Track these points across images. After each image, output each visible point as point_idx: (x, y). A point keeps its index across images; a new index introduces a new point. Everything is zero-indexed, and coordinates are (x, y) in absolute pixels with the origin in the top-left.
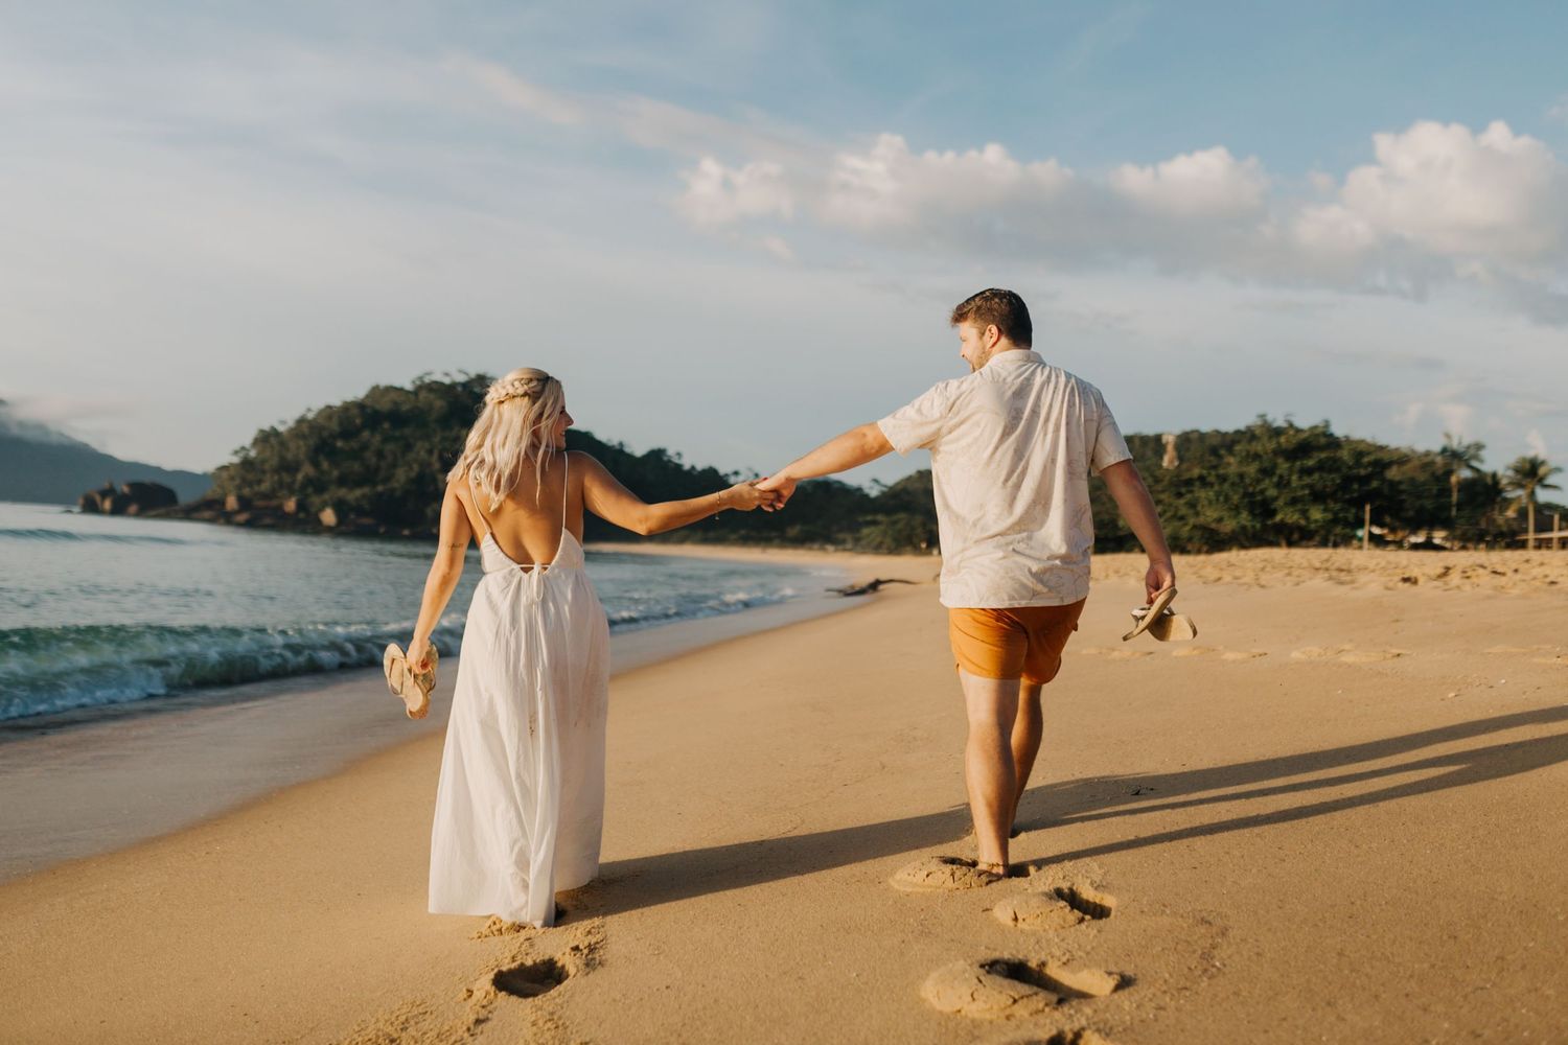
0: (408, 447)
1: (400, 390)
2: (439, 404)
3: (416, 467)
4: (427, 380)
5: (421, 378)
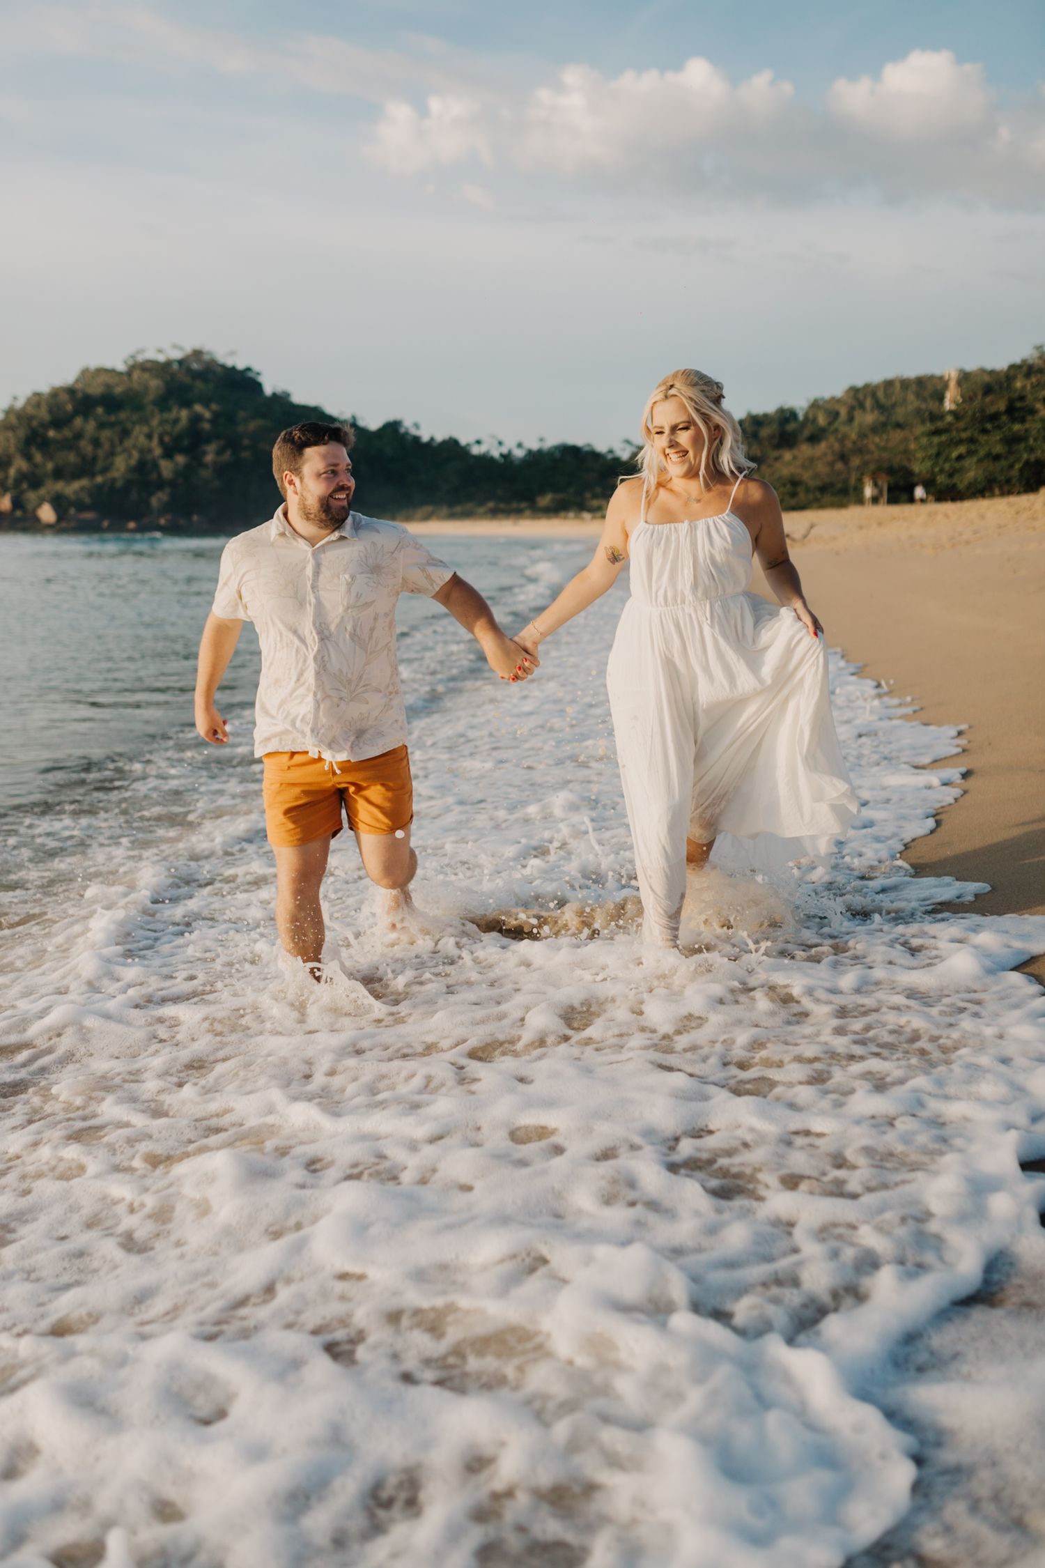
1: (111, 372)
2: (155, 384)
3: (136, 455)
4: (140, 358)
5: (132, 357)
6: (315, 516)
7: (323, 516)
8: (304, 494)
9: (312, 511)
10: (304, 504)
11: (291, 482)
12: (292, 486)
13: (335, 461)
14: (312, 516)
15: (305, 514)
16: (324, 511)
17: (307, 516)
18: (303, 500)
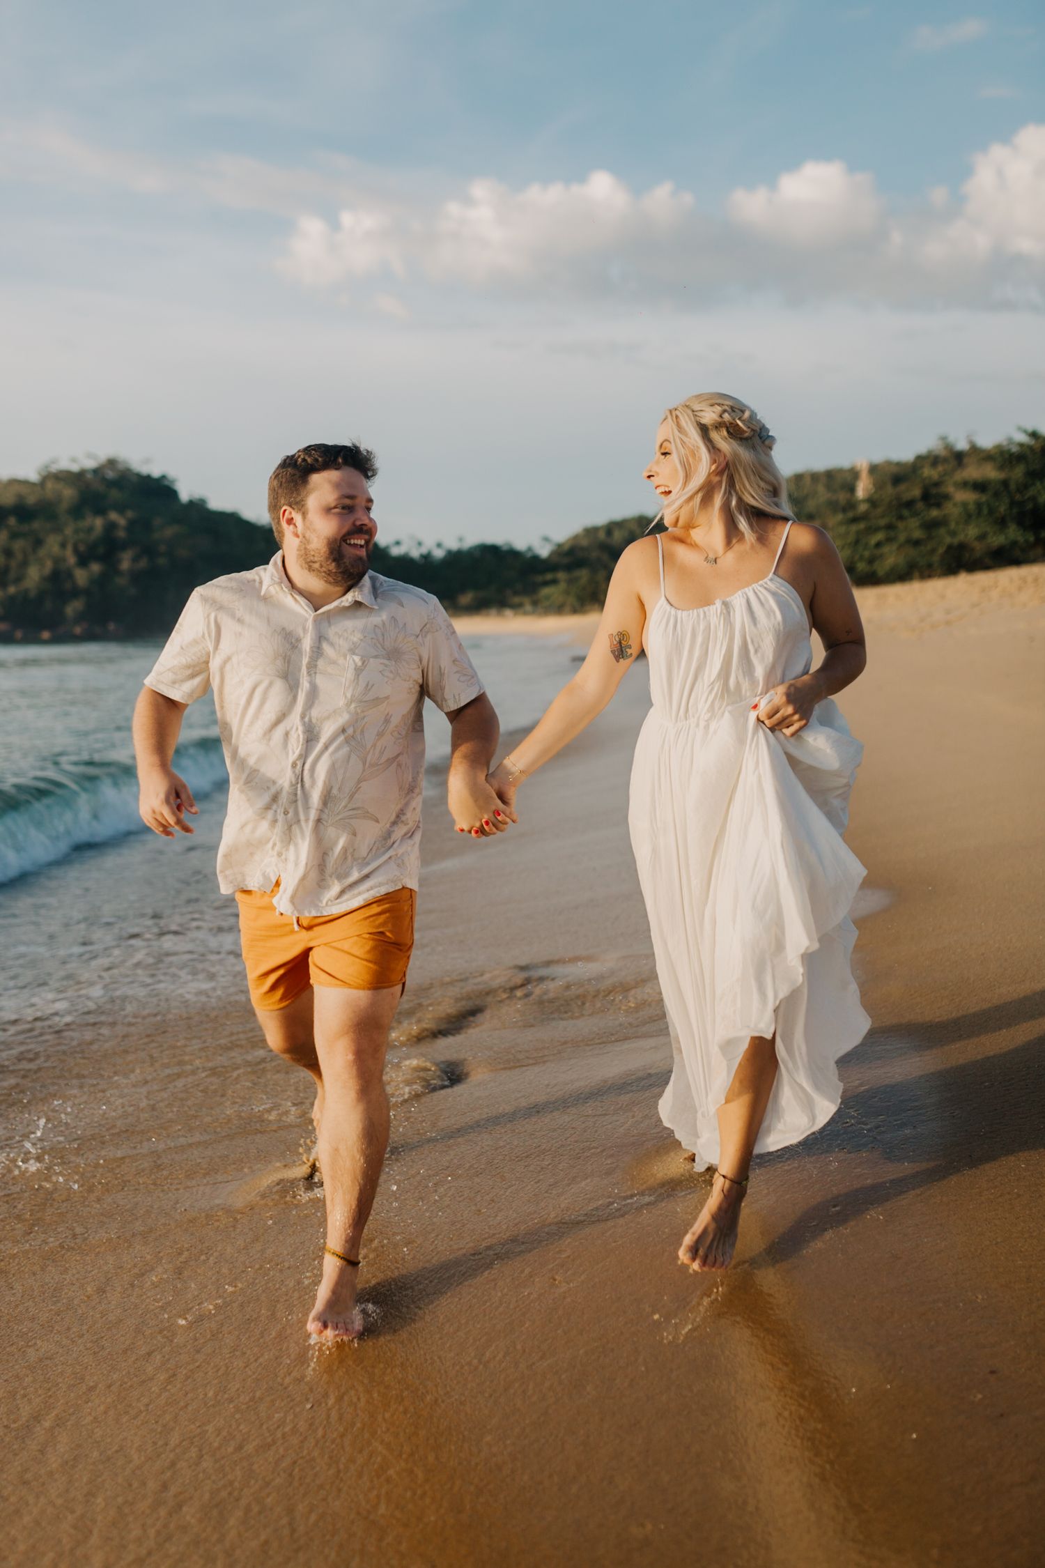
0: (38, 543)
1: (25, 483)
2: (69, 493)
4: (54, 468)
5: (47, 467)
7: (332, 567)
8: (307, 535)
9: (316, 559)
10: (305, 548)
11: (290, 521)
12: (292, 527)
13: (350, 493)
14: (317, 566)
15: (307, 563)
16: (334, 560)
17: (310, 566)
18: (305, 541)
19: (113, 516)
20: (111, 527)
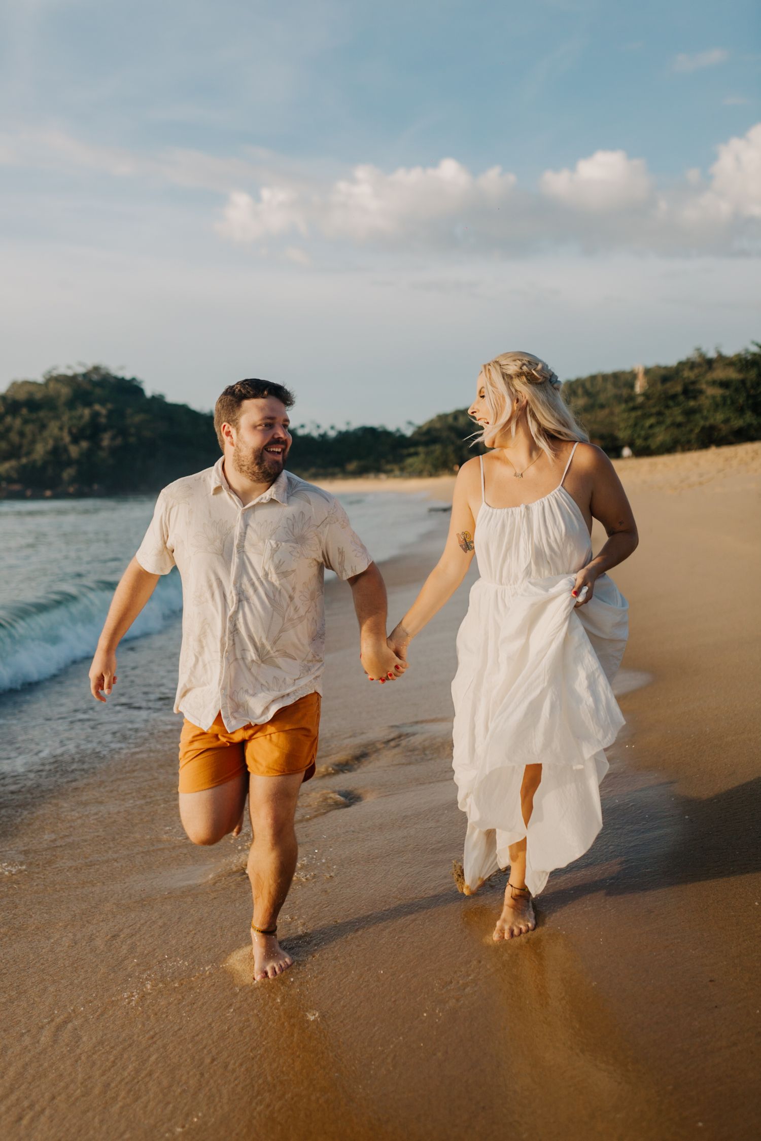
0: (43, 427)
1: (34, 384)
2: (65, 391)
4: (55, 373)
5: (50, 372)
6: (248, 468)
7: (256, 469)
8: (240, 445)
9: (245, 463)
10: (238, 455)
11: (228, 434)
12: (229, 438)
13: (272, 415)
14: (245, 468)
15: (239, 466)
16: (257, 464)
17: (240, 468)
18: (238, 450)
19: (97, 407)
20: (95, 415)
